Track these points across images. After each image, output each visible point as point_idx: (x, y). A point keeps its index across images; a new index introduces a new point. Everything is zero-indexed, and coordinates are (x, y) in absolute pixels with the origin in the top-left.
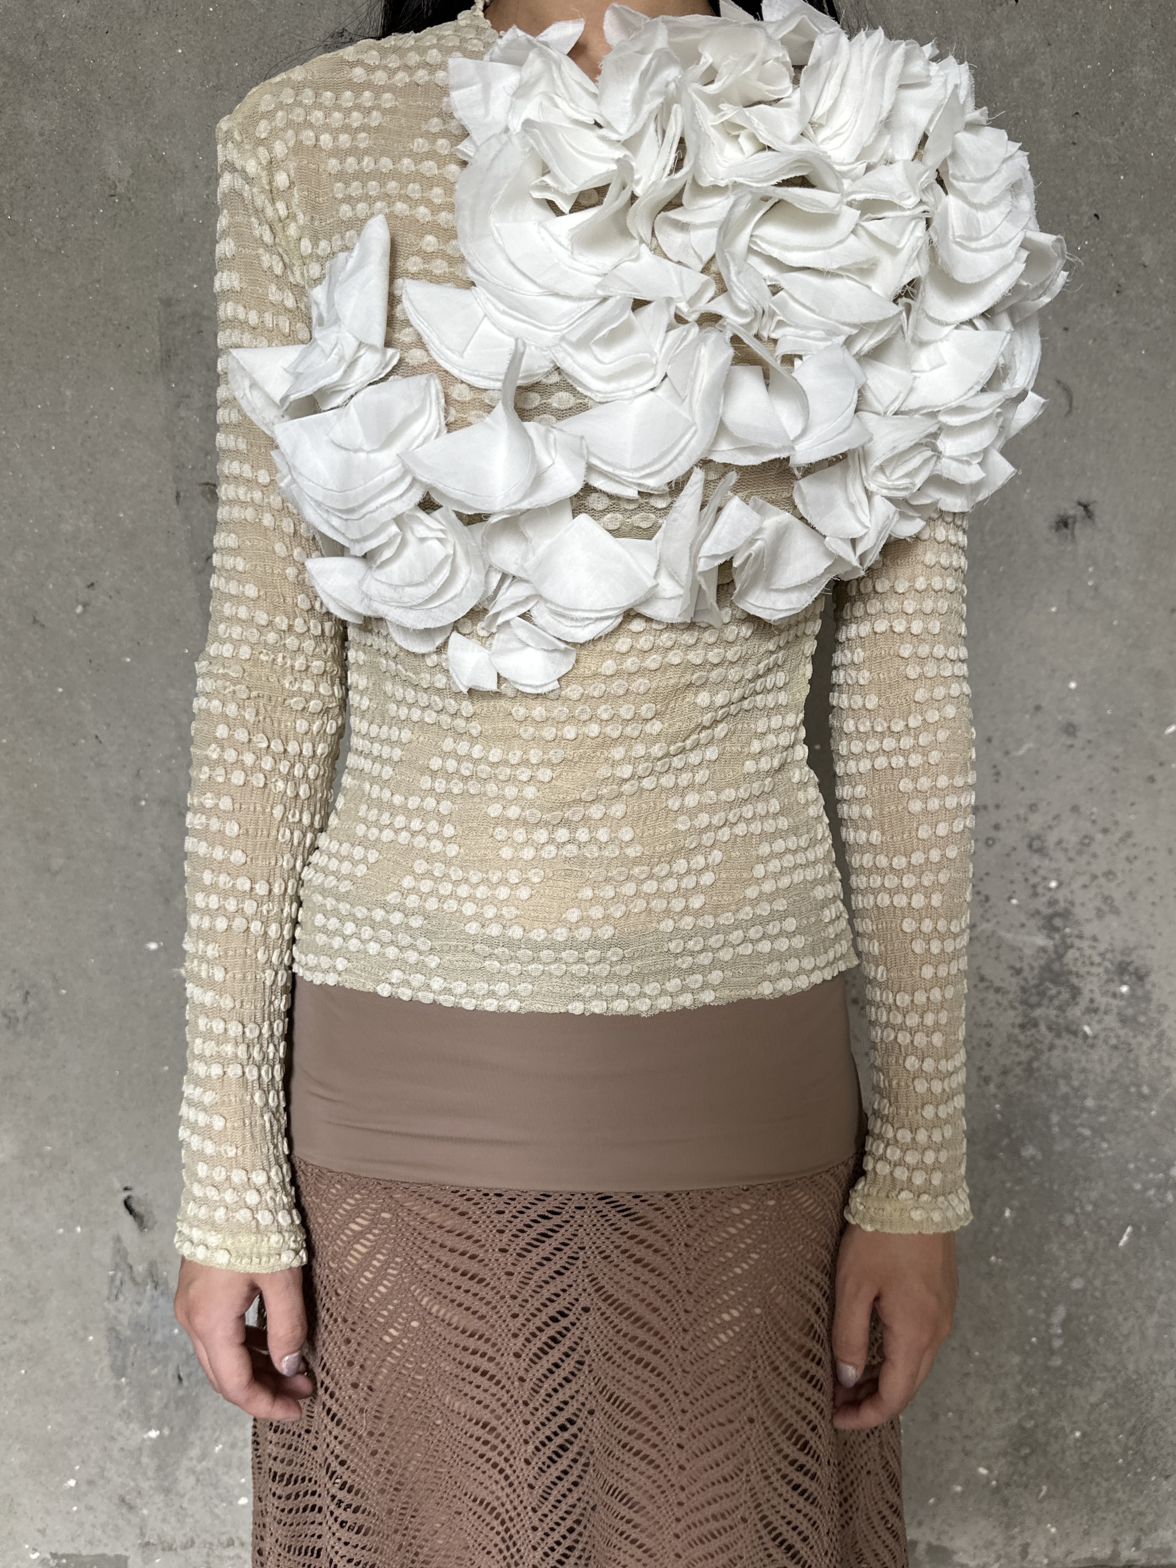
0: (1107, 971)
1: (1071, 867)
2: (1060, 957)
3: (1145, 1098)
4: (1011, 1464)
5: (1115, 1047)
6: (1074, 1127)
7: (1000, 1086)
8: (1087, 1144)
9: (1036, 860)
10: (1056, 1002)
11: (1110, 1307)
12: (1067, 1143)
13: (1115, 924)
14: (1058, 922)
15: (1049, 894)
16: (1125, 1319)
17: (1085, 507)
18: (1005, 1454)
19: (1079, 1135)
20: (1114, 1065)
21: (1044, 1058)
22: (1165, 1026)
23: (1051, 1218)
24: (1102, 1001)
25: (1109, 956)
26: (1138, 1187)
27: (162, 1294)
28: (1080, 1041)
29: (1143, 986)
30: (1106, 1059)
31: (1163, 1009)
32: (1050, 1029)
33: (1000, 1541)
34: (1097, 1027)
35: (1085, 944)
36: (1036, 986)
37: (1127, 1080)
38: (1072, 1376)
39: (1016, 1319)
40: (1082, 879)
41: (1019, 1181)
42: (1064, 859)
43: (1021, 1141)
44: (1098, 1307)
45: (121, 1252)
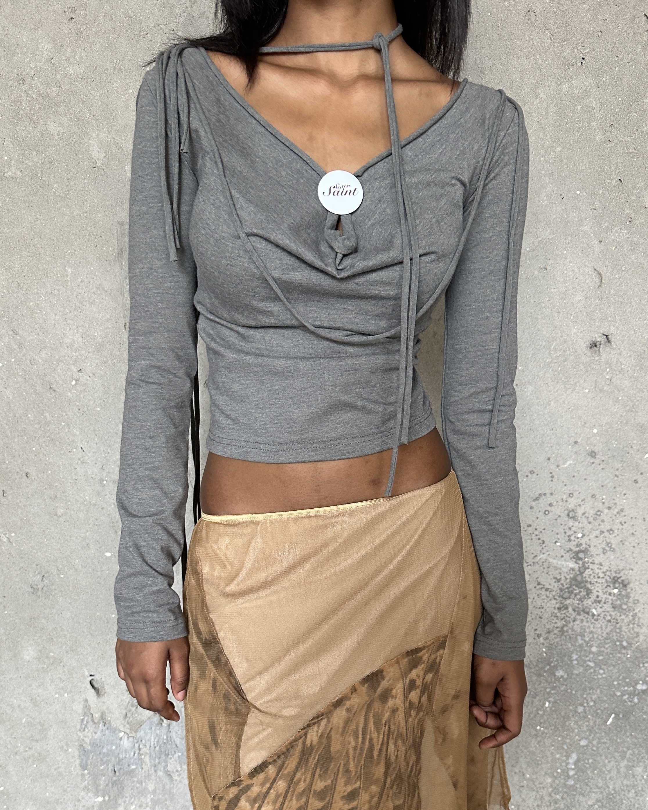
0: (607, 581)
1: (590, 526)
2: (581, 573)
3: (625, 648)
5: (609, 621)
6: (585, 661)
7: (546, 639)
8: (592, 670)
9: (571, 523)
10: (578, 597)
11: (601, 756)
12: (581, 669)
13: (612, 557)
14: (581, 555)
15: (577, 540)
16: (609, 762)
17: (607, 336)
19: (588, 665)
20: (608, 630)
21: (570, 625)
22: (637, 611)
23: (571, 708)
24: (603, 597)
25: (608, 573)
26: (619, 694)
27: (107, 728)
28: (590, 617)
29: (626, 590)
30: (604, 627)
31: (636, 602)
32: (574, 610)
34: (600, 610)
35: (595, 567)
36: (567, 588)
37: (615, 638)
38: (579, 790)
39: (550, 759)
40: (595, 533)
41: (554, 688)
42: (586, 522)
43: (556, 667)
44: (594, 755)
45: (87, 707)
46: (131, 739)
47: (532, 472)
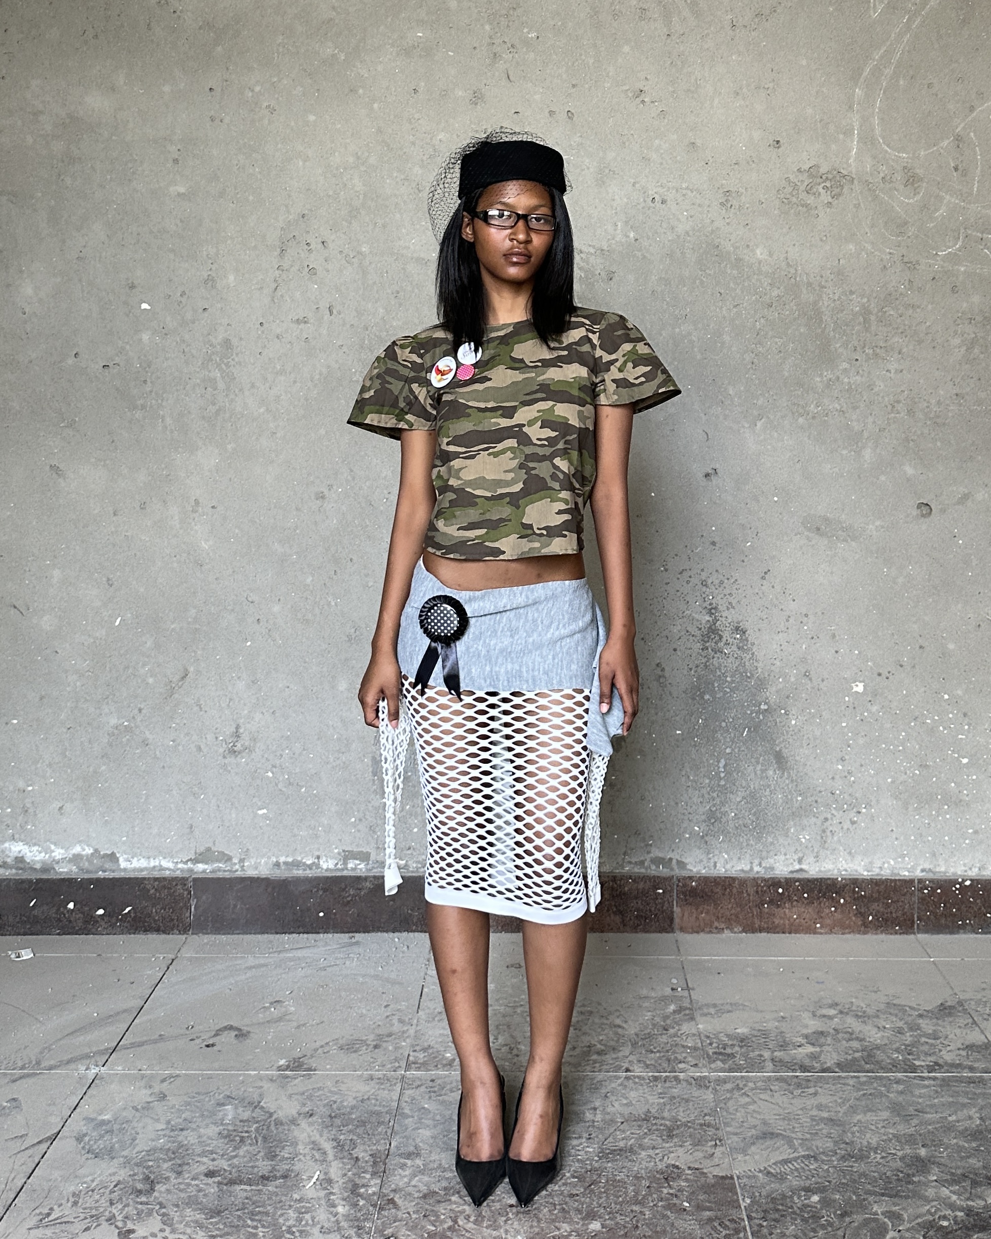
0: (732, 629)
1: (717, 591)
2: (715, 624)
3: (749, 677)
4: (707, 826)
5: (737, 658)
6: (724, 688)
7: (696, 672)
8: (729, 695)
9: (704, 589)
10: (714, 641)
11: (742, 761)
12: (721, 694)
13: (733, 613)
14: (713, 611)
15: (709, 601)
16: (748, 766)
17: (715, 470)
18: (705, 821)
19: (726, 691)
20: (737, 665)
21: (711, 661)
22: (754, 650)
23: (717, 723)
24: (730, 641)
25: (732, 624)
26: (749, 712)
28: (724, 655)
29: (745, 635)
30: (733, 663)
31: (753, 644)
32: (712, 650)
33: (705, 860)
34: (730, 650)
35: (723, 619)
36: (707, 634)
37: (742, 670)
38: (729, 789)
39: (706, 764)
40: (720, 597)
41: (704, 708)
42: (714, 589)
43: (704, 693)
44: (737, 760)
47: (676, 555)
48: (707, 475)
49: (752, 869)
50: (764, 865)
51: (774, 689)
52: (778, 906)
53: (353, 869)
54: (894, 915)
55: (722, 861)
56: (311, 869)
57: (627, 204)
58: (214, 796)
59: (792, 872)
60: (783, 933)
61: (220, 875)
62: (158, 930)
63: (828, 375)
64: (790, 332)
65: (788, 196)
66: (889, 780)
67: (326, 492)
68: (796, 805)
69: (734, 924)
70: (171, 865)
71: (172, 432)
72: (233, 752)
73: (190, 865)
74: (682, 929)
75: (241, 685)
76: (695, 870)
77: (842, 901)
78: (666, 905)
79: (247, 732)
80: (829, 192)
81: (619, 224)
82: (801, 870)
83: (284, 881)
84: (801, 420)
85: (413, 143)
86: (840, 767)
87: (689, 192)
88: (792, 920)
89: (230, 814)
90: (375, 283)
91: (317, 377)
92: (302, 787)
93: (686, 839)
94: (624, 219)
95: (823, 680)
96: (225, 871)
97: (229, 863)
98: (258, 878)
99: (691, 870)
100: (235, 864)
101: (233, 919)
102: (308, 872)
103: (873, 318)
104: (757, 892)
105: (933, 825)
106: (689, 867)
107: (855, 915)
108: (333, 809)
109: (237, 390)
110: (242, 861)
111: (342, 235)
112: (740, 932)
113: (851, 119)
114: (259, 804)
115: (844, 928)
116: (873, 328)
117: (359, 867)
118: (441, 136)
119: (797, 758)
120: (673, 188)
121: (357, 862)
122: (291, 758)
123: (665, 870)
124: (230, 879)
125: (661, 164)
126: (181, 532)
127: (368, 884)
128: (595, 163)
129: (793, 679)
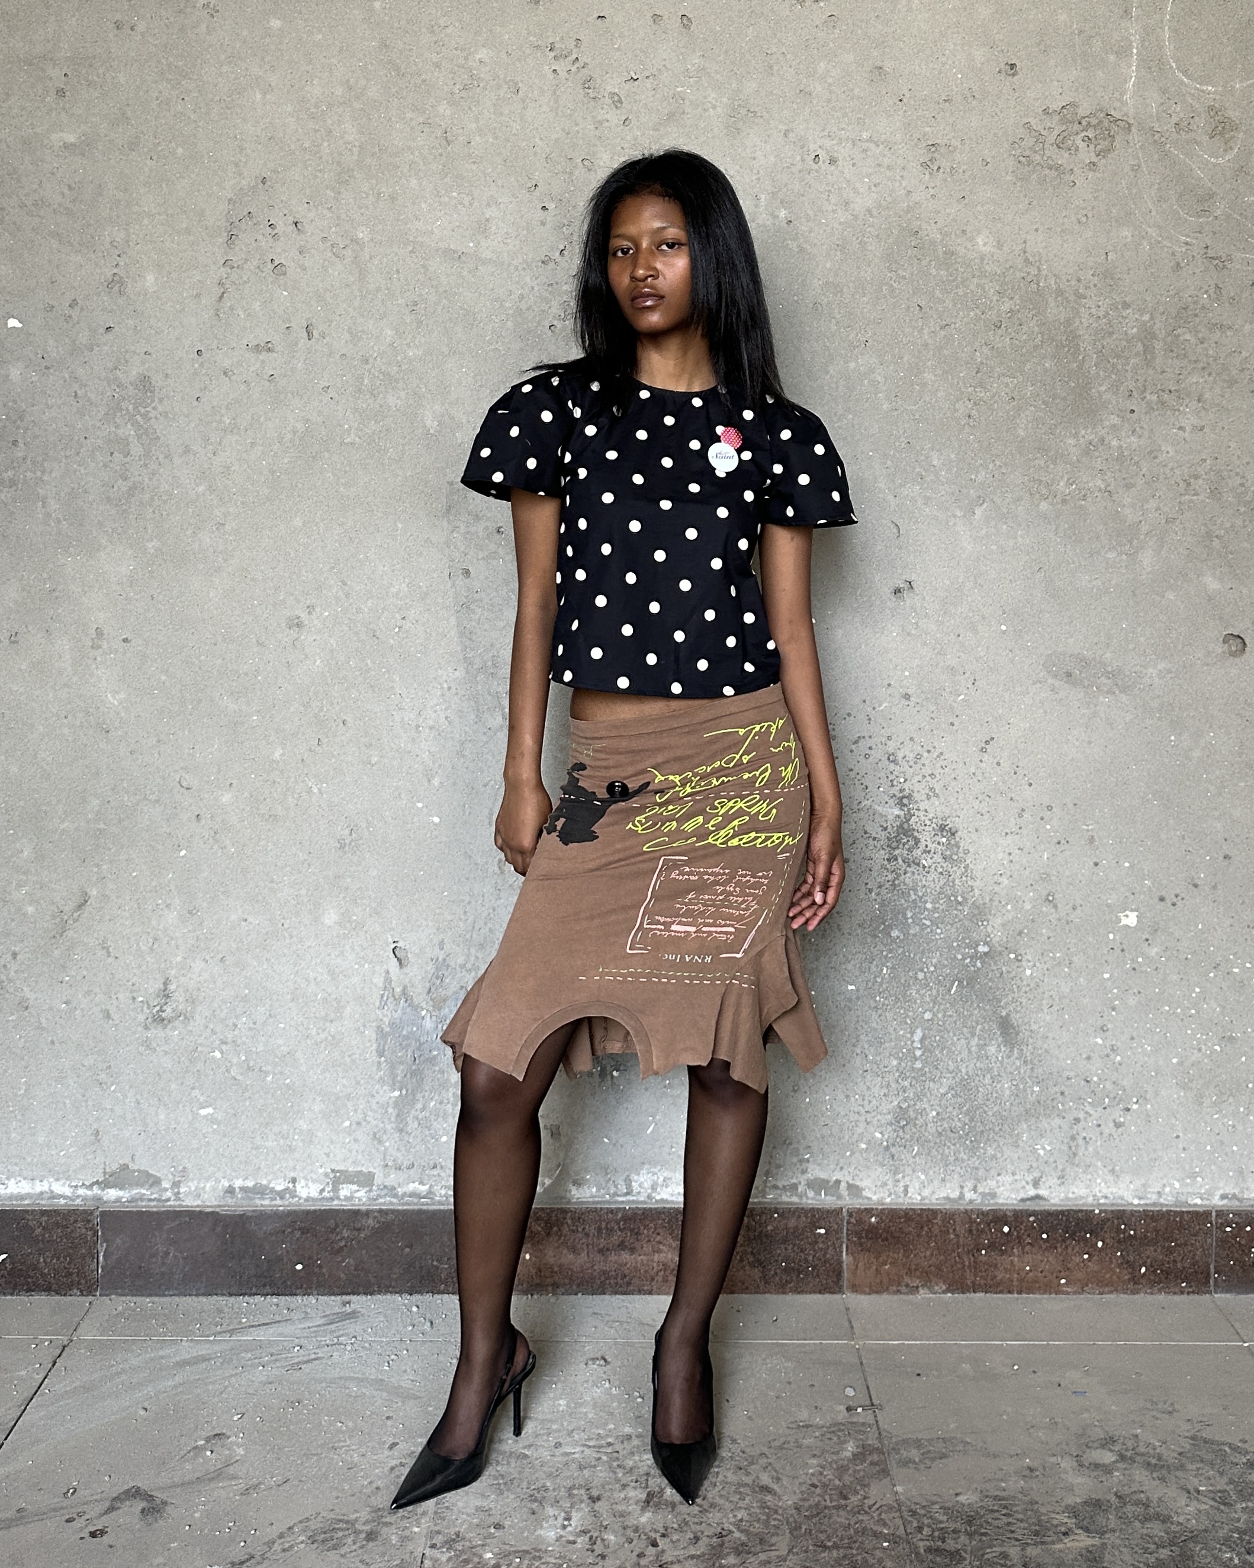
0: (934, 829)
1: (912, 770)
2: (907, 821)
3: (960, 903)
4: (895, 1131)
5: (941, 873)
6: (921, 920)
7: (878, 894)
8: (929, 930)
9: (892, 766)
10: (906, 847)
11: (948, 1032)
12: (917, 928)
13: (937, 803)
14: (905, 801)
15: (899, 786)
16: (958, 1039)
17: (909, 583)
18: (891, 1124)
19: (924, 924)
20: (942, 883)
21: (901, 878)
22: (968, 862)
23: (910, 974)
24: (932, 847)
25: (934, 821)
26: (960, 957)
27: (409, 1006)
28: (921, 869)
29: (954, 839)
30: (935, 880)
31: (967, 852)
32: (904, 861)
33: (890, 1182)
34: (930, 861)
35: (921, 814)
36: (895, 837)
37: (949, 892)
38: (928, 1075)
39: (893, 1037)
40: (916, 779)
41: (890, 951)
42: (907, 767)
43: (890, 927)
44: (941, 1031)
45: (388, 980)
46: (434, 1018)
47: (849, 715)
48: (897, 591)
49: (962, 1196)
50: (980, 1189)
51: (999, 921)
52: (1003, 1253)
53: (347, 1198)
54: (1179, 1265)
55: (917, 1185)
56: (282, 1198)
57: (775, 165)
58: (131, 1087)
59: (1023, 1200)
60: (1010, 1292)
61: (143, 1206)
62: (48, 1289)
63: (1087, 435)
64: (1028, 366)
65: (1027, 153)
66: (1175, 1061)
67: (304, 616)
68: (1032, 1098)
69: (935, 1280)
70: (67, 1191)
71: (59, 522)
72: (159, 1020)
73: (96, 1190)
74: (855, 1288)
75: (171, 917)
76: (874, 1198)
77: (1100, 1244)
78: (831, 1251)
79: (181, 989)
80: (1092, 146)
81: (763, 196)
82: (1038, 1197)
83: (241, 1216)
84: (1044, 506)
85: (437, 66)
86: (1099, 1041)
87: (872, 146)
88: (1023, 1274)
89: (157, 1115)
90: (378, 289)
91: (289, 436)
92: (267, 1073)
93: (861, 1151)
94: (770, 189)
95: (1074, 908)
96: (150, 1200)
97: (155, 1189)
98: (200, 1212)
99: (869, 1199)
100: (166, 1190)
101: (163, 1274)
102: (278, 1202)
103: (1158, 345)
104: (970, 1231)
105: (1240, 1128)
106: (866, 1193)
107: (1119, 1266)
108: (317, 1108)
109: (161, 457)
110: (176, 1184)
111: (325, 212)
112: (944, 1292)
113: (1127, 30)
114: (202, 1099)
115: (1104, 1284)
116: (1158, 362)
117: (357, 1195)
118: (482, 54)
119: (1034, 1027)
120: (847, 139)
121: (355, 1187)
122: (250, 1029)
123: (828, 1198)
124: (157, 1213)
125: (829, 101)
126: (75, 679)
127: (370, 1221)
128: (725, 100)
129: (1028, 906)
